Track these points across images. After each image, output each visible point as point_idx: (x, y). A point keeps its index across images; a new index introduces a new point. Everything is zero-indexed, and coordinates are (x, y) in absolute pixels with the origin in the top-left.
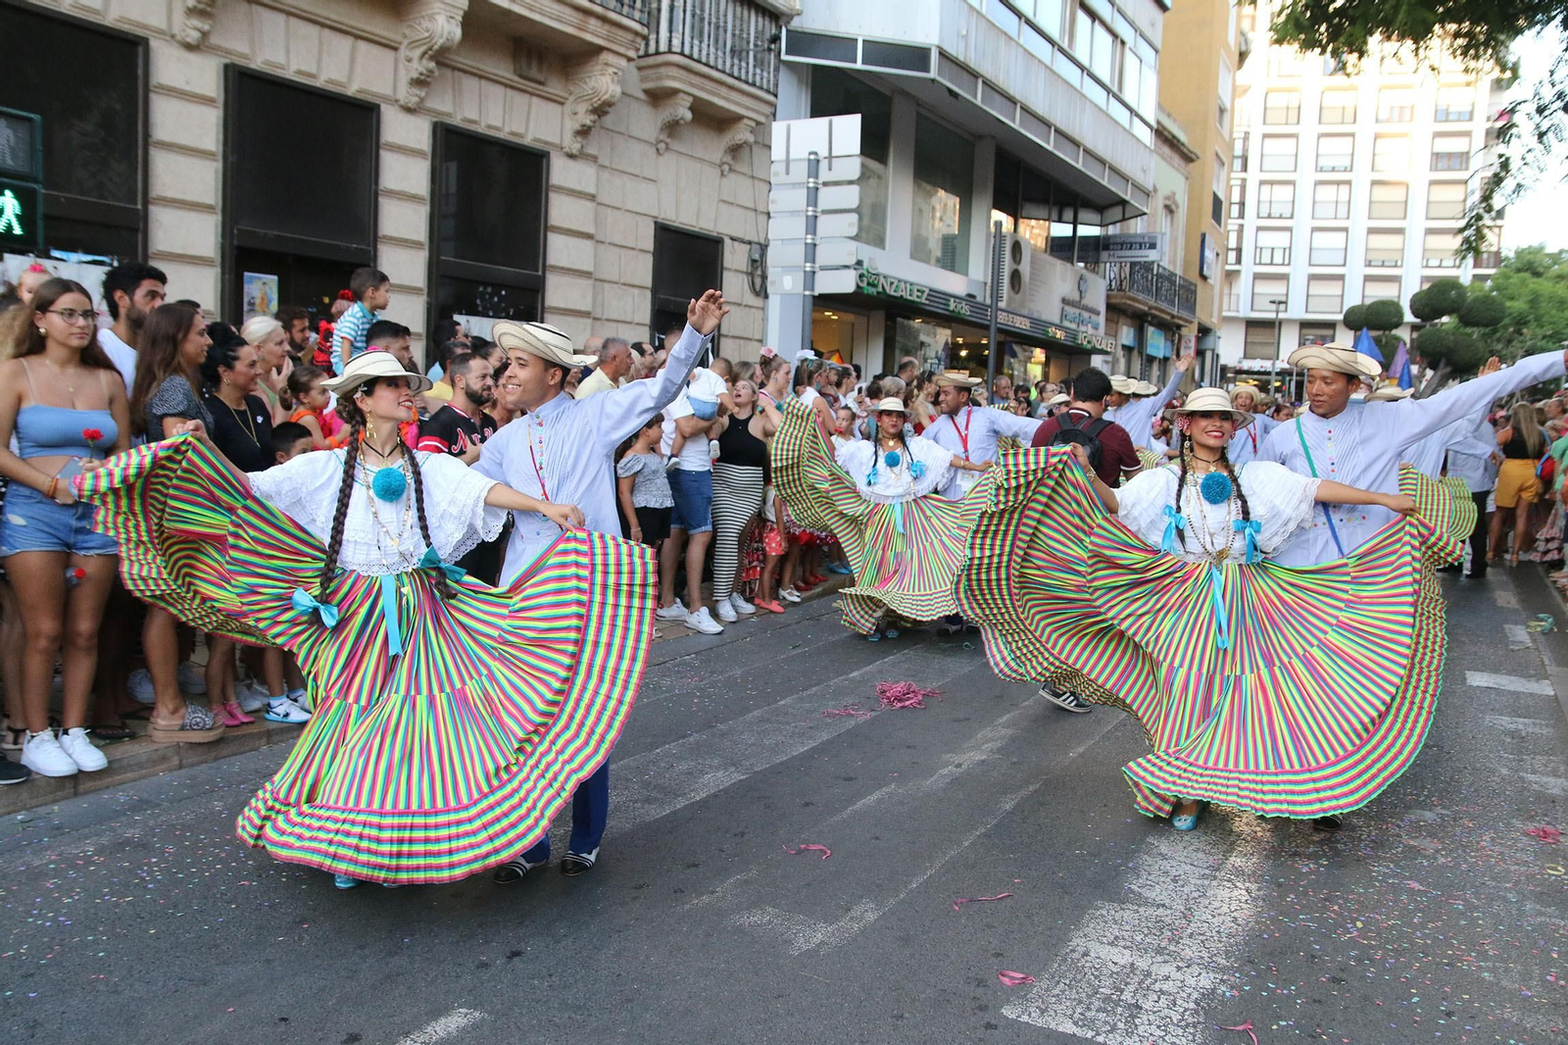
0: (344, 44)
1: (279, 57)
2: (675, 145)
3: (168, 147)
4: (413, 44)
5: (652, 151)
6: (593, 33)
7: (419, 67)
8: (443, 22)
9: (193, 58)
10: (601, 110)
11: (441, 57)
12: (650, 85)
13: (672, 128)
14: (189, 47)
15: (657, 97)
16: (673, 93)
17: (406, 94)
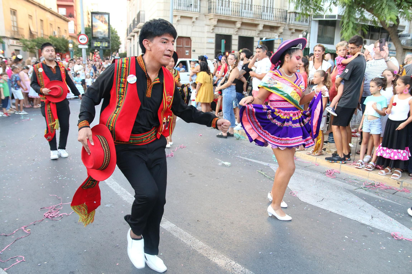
0: (250, 31)
1: (244, 34)
2: (293, 35)
3: (233, 45)
4: (258, 30)
5: (290, 36)
6: (279, 25)
7: (258, 32)
8: (261, 27)
9: (236, 36)
10: (281, 33)
11: (261, 31)
12: (289, 28)
13: (293, 33)
14: (235, 35)
15: (290, 29)
16: (292, 29)
17: (257, 35)
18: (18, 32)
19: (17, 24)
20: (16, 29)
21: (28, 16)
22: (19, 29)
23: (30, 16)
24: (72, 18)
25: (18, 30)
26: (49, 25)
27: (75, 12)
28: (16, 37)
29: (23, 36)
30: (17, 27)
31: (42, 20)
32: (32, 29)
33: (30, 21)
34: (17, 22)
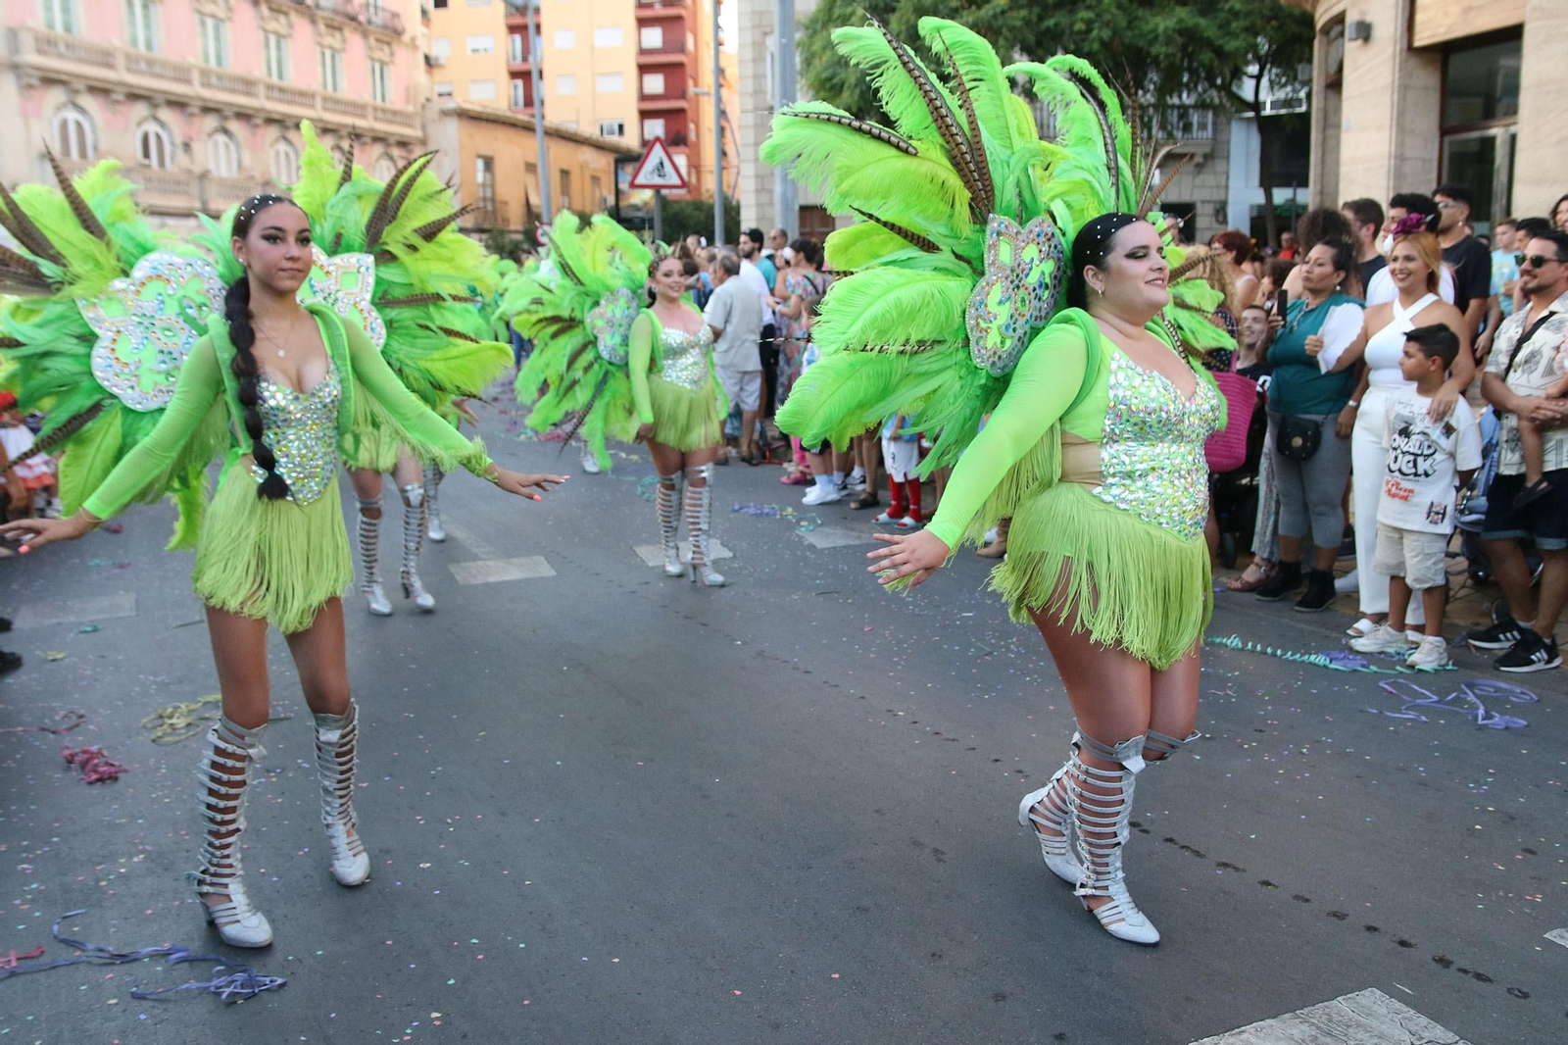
18: (494, 211)
19: (493, 193)
20: (489, 207)
21: (522, 167)
22: (498, 205)
23: (531, 168)
24: (682, 148)
25: (494, 206)
26: (588, 181)
27: (692, 126)
28: (487, 226)
29: (506, 220)
30: (493, 200)
31: (565, 173)
32: (534, 200)
33: (530, 180)
34: (493, 186)
